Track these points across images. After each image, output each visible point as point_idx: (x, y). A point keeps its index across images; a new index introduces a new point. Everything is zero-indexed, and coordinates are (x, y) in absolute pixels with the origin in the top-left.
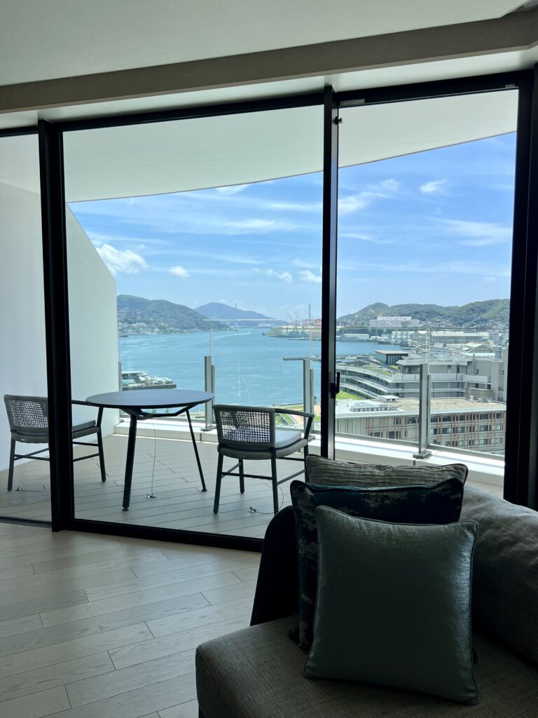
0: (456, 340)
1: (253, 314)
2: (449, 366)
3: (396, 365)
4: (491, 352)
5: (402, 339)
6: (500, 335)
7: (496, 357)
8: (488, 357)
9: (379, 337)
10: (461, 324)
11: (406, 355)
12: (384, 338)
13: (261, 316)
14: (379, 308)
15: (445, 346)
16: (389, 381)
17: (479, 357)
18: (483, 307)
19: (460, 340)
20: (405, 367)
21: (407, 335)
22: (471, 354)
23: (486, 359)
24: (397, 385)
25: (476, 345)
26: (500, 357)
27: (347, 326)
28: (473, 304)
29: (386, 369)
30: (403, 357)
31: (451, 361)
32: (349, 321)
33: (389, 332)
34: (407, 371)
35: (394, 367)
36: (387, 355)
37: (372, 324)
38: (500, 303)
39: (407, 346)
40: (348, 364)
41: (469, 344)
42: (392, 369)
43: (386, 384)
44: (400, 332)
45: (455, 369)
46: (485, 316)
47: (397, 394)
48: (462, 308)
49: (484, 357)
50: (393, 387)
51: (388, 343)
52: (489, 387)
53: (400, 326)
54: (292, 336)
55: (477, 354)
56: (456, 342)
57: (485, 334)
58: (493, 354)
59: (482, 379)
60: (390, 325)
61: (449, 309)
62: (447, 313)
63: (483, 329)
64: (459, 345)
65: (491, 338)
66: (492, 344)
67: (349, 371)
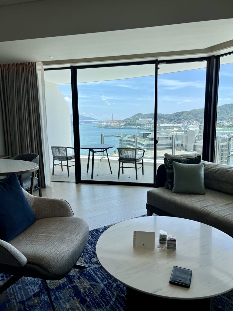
0: (169, 127)
1: (90, 118)
2: (167, 138)
3: (147, 137)
4: (182, 132)
5: (148, 127)
6: (186, 125)
7: (185, 134)
8: (182, 134)
9: (140, 127)
10: (171, 121)
11: (151, 134)
12: (142, 127)
13: (93, 119)
14: (139, 115)
15: (165, 130)
16: (144, 144)
17: (178, 134)
18: (179, 115)
19: (171, 127)
20: (150, 138)
21: (150, 126)
22: (176, 133)
23: (181, 135)
24: (148, 145)
25: (177, 129)
26: (186, 134)
27: (128, 122)
28: (176, 113)
29: (143, 139)
30: (149, 134)
31: (167, 135)
32: (128, 120)
33: (144, 125)
34: (151, 140)
35: (146, 138)
36: (144, 134)
37: (137, 122)
38: (186, 113)
39: (150, 130)
40: (128, 137)
41: (174, 129)
42: (146, 139)
43: (143, 145)
44: (148, 125)
45: (169, 139)
46: (180, 118)
47: (148, 149)
48: (172, 115)
49: (180, 134)
50: (146, 146)
51: (143, 129)
52: (182, 145)
53: (148, 122)
54: (106, 127)
55: (177, 133)
56: (169, 128)
57: (180, 125)
58: (184, 133)
59: (179, 142)
60: (144, 122)
61: (166, 115)
62: (166, 117)
63: (179, 123)
64: (170, 129)
65: (182, 126)
66: (183, 129)
67: (129, 141)
